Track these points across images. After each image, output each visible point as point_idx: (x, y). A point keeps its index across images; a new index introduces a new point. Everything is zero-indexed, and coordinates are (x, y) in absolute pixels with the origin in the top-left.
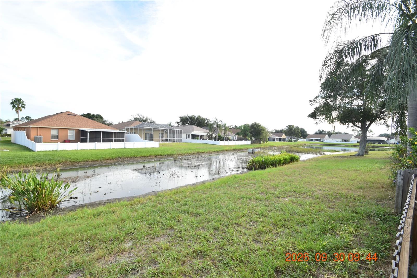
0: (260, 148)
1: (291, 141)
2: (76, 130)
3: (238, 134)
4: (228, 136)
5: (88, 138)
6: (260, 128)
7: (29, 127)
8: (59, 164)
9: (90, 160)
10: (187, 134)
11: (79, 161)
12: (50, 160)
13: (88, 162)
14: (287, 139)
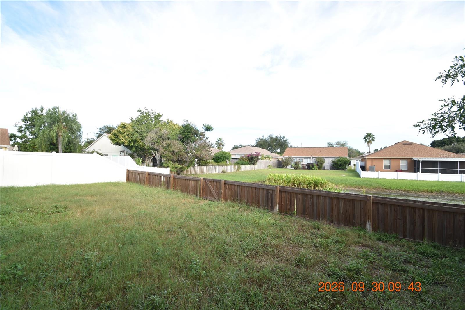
2: (409, 160)
5: (420, 168)
8: (373, 189)
9: (402, 190)
11: (391, 189)
12: (367, 184)
13: (399, 191)
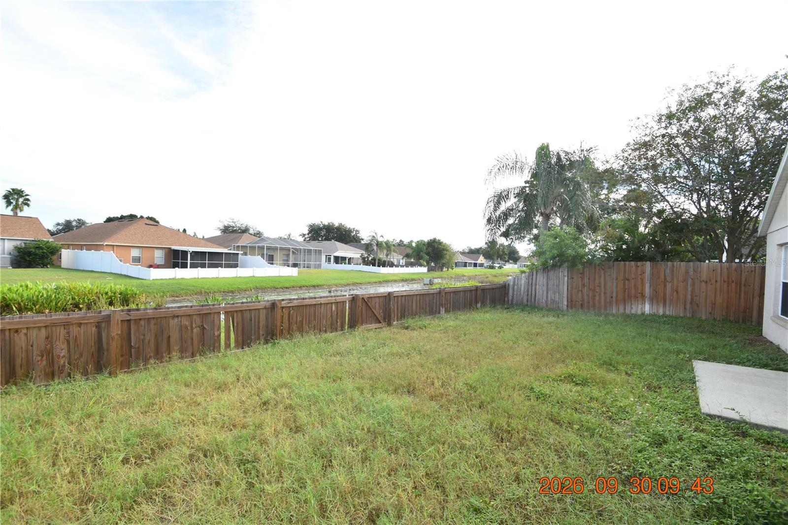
0: (441, 278)
1: (492, 267)
2: (166, 250)
3: (408, 256)
4: (392, 260)
5: (189, 261)
6: (442, 247)
7: (103, 245)
10: (326, 256)
14: (485, 265)
